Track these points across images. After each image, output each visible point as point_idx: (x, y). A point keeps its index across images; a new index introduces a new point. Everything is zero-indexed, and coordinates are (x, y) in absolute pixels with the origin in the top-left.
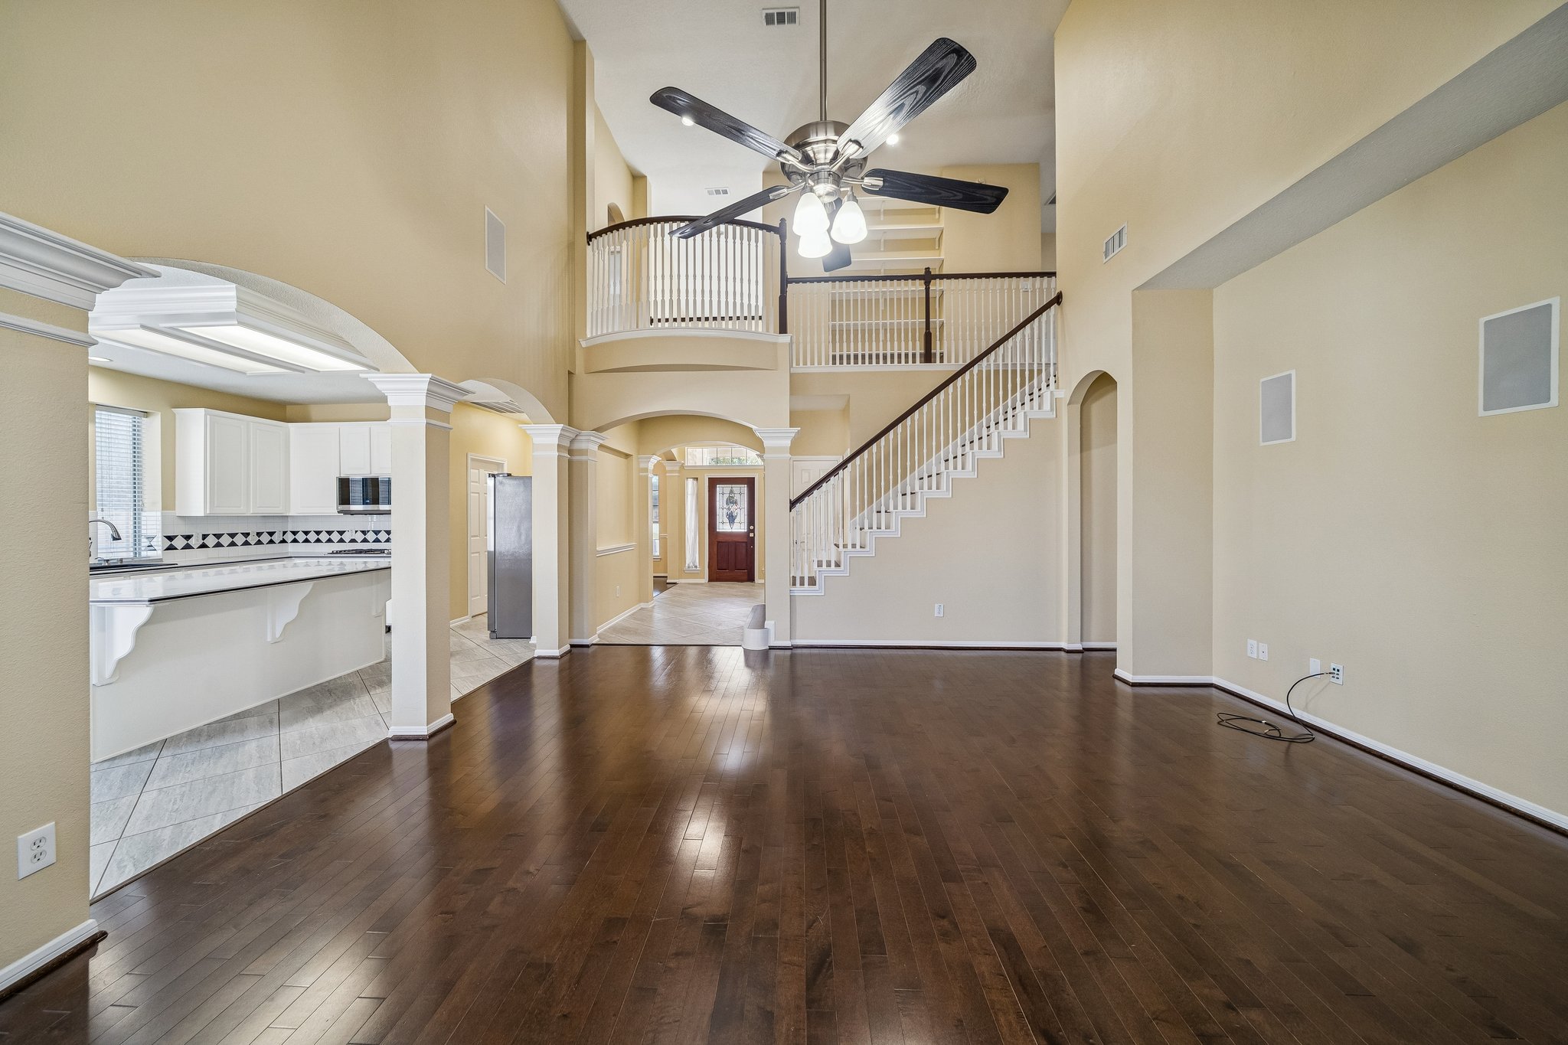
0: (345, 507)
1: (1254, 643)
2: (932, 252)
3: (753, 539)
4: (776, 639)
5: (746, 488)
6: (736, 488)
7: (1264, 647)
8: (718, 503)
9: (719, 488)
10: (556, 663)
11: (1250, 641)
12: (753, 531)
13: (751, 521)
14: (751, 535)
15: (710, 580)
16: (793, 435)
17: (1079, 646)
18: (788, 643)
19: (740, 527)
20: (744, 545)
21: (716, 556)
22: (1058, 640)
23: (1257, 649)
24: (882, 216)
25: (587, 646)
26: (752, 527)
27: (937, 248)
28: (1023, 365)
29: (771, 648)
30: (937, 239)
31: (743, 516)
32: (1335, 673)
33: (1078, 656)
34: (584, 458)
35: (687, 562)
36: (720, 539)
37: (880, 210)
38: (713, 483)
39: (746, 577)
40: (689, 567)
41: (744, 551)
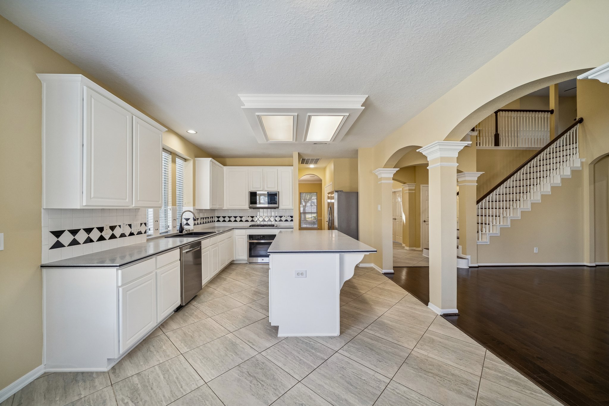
0: (254, 206)
4: (471, 263)
16: (480, 175)
17: (594, 264)
18: (476, 265)
22: (583, 262)
29: (470, 267)
33: (594, 268)
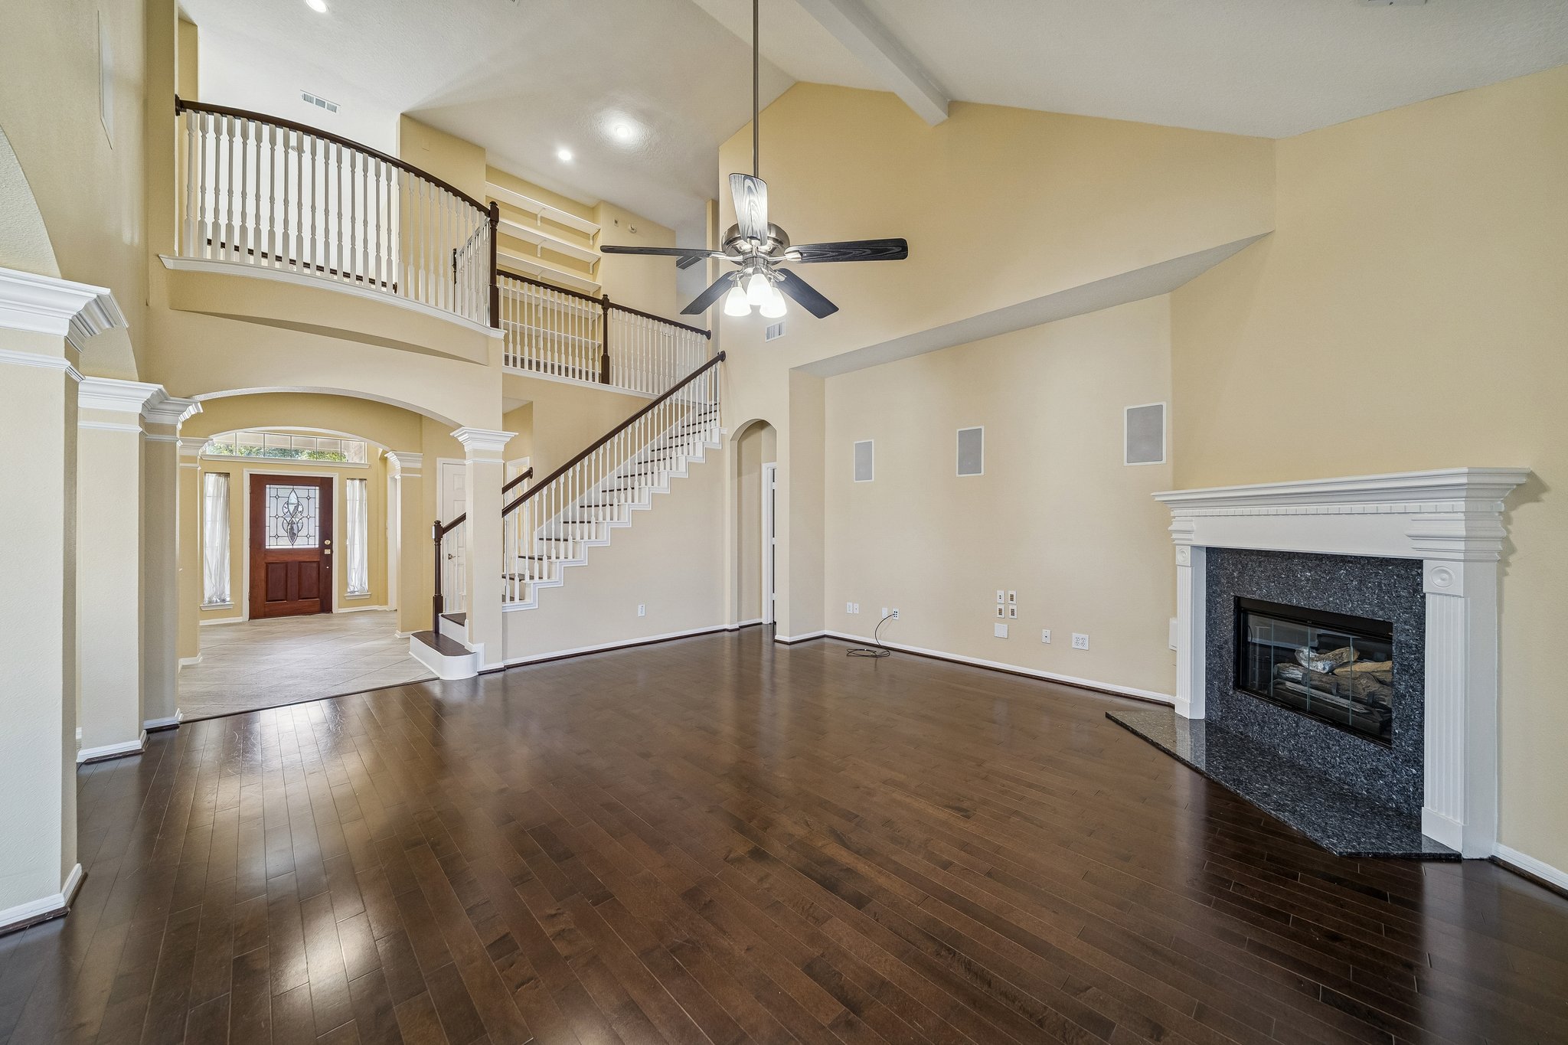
1: (851, 604)
2: (585, 274)
3: (329, 558)
4: (486, 662)
5: (318, 492)
6: (302, 491)
7: (857, 606)
8: (267, 510)
9: (271, 490)
10: (137, 760)
11: (848, 603)
12: (330, 547)
13: (326, 531)
14: (327, 552)
15: (253, 615)
16: (508, 440)
17: (736, 626)
19: (308, 539)
20: (315, 565)
21: (263, 584)
22: (723, 623)
23: (853, 608)
24: (539, 222)
25: (175, 727)
26: (327, 542)
27: (591, 272)
28: (688, 402)
29: (481, 674)
30: (591, 265)
31: (312, 526)
32: (895, 614)
33: (737, 633)
34: (166, 438)
35: (207, 595)
36: (270, 559)
37: (536, 215)
38: (259, 483)
39: (318, 607)
40: (210, 602)
41: (314, 574)
